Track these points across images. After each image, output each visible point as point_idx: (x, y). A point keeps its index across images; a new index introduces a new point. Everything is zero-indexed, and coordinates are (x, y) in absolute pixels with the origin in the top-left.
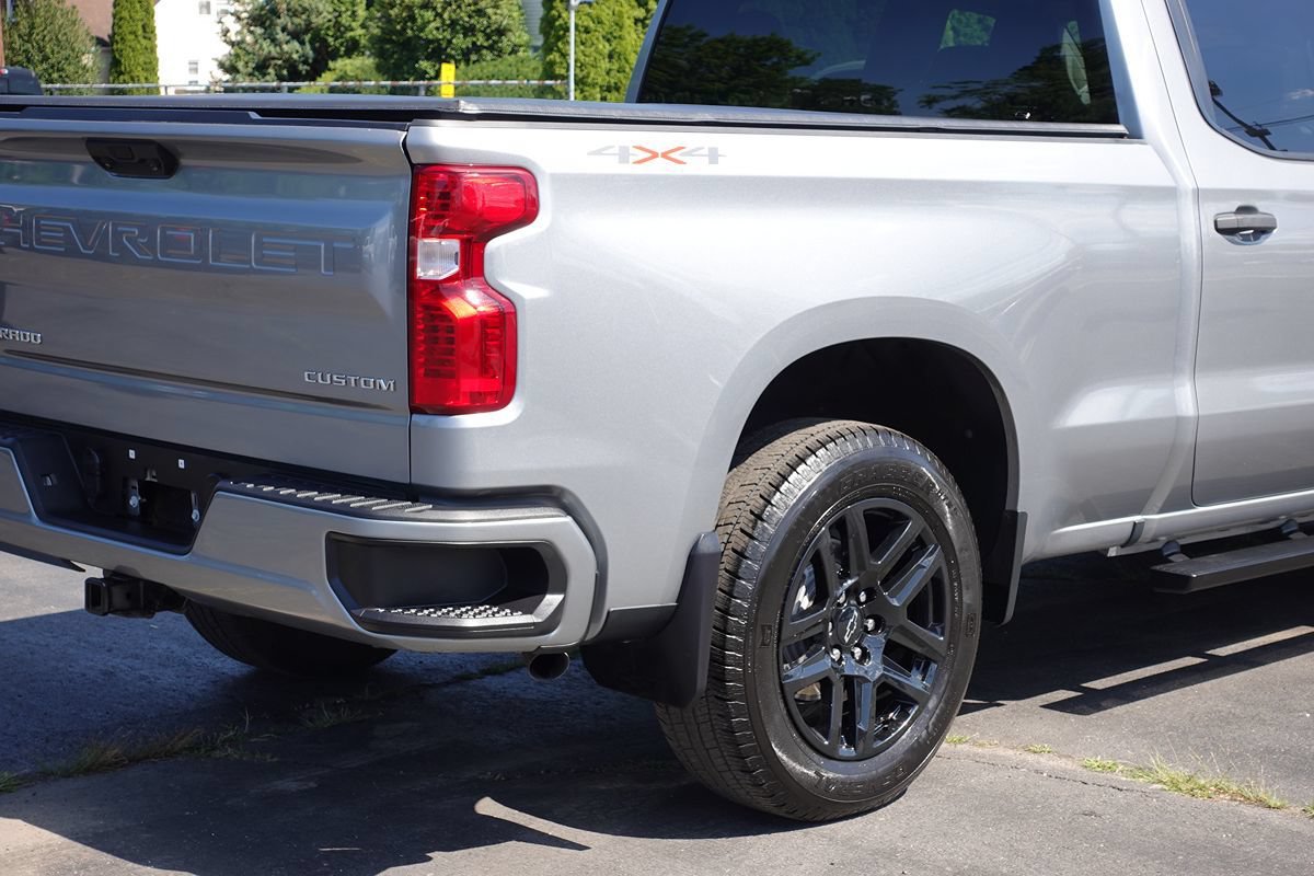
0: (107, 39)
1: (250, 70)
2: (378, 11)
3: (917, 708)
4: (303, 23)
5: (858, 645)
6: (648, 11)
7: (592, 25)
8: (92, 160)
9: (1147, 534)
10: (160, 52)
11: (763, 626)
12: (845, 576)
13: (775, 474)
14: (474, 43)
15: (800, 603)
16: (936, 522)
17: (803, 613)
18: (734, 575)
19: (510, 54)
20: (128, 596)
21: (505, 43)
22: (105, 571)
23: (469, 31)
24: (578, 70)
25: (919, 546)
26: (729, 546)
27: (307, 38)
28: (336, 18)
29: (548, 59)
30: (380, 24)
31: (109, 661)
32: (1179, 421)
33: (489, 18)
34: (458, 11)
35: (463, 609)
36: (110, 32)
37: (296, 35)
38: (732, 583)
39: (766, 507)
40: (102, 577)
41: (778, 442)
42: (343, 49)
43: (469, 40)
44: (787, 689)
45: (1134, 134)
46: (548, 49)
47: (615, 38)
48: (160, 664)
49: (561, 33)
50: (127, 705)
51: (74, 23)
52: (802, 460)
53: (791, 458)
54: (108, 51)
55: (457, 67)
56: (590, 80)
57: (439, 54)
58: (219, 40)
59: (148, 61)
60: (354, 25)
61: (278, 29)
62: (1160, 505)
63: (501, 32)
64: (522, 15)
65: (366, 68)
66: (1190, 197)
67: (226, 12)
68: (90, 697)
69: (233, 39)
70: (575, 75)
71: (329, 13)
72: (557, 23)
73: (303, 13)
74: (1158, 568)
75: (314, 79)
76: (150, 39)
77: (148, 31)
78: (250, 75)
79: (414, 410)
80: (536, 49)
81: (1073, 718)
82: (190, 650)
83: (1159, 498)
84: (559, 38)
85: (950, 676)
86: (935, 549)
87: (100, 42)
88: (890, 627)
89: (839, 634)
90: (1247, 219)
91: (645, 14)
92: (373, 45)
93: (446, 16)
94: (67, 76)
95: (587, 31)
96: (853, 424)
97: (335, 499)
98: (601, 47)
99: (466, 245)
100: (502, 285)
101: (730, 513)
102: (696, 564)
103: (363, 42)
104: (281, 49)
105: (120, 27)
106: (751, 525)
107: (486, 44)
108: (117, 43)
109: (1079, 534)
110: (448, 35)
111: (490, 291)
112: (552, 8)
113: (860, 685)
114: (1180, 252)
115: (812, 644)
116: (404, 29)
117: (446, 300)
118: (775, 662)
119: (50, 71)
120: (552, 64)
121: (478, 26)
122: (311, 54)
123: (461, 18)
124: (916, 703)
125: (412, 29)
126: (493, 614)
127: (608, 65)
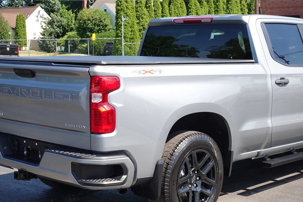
0: (15, 28)
1: (48, 35)
2: (77, 21)
3: (209, 198)
4: (60, 24)
5: (195, 184)
6: (140, 21)
7: (127, 24)
8: (15, 73)
9: (261, 154)
10: (27, 31)
11: (173, 181)
12: (192, 168)
13: (176, 145)
14: (100, 28)
15: (181, 174)
16: (213, 154)
17: (182, 177)
18: (166, 169)
19: (108, 31)
20: (24, 175)
21: (107, 28)
22: (18, 170)
23: (99, 25)
24: (124, 34)
25: (209, 160)
26: (165, 162)
27: (61, 27)
28: (68, 23)
29: (117, 32)
30: (78, 24)
31: (19, 186)
32: (268, 128)
33: (103, 23)
34: (96, 21)
35: (104, 179)
36: (15, 26)
37: (58, 27)
38: (166, 171)
39: (173, 152)
40: (18, 171)
41: (176, 137)
42: (69, 30)
43: (99, 28)
44: (179, 195)
45: (257, 62)
46: (117, 30)
47: (132, 27)
48: (31, 187)
49: (120, 26)
50: (23, 198)
51: (7, 24)
52: (182, 141)
53: (179, 141)
54: (15, 31)
55: (96, 34)
56: (127, 37)
57: (92, 31)
58: (40, 28)
59: (24, 33)
60: (72, 24)
61: (55, 25)
62: (264, 147)
63: (106, 26)
64: (111, 22)
65: (75, 34)
66: (269, 76)
67: (42, 22)
68: (14, 196)
69: (44, 28)
70: (124, 36)
71: (66, 22)
72: (119, 24)
73: (60, 22)
74: (264, 162)
75: (63, 37)
76: (24, 28)
77: (24, 26)
78: (48, 36)
79: (91, 133)
80: (114, 29)
81: (244, 197)
82: (38, 183)
83: (264, 146)
84: (119, 27)
85: (216, 190)
86: (212, 161)
87: (13, 29)
88: (202, 179)
89: (191, 181)
90: (283, 81)
91: (139, 22)
92: (76, 29)
93: (93, 22)
94: (5, 37)
95: (126, 25)
96: (193, 132)
97: (73, 154)
98: (129, 29)
99: (103, 95)
100: (112, 104)
101: (165, 154)
102: (157, 167)
103: (74, 28)
104: (55, 30)
105: (18, 25)
106: (170, 157)
107: (102, 28)
108: (17, 29)
109: (245, 155)
110: (94, 26)
111: (109, 105)
112: (118, 20)
113: (196, 193)
114: (267, 88)
115: (185, 184)
116: (83, 25)
117: (99, 107)
118: (176, 189)
119: (2, 36)
120: (118, 33)
121: (101, 24)
122: (62, 31)
123: (97, 23)
124: (209, 197)
125: (85, 25)
126: (111, 181)
127: (131, 33)
